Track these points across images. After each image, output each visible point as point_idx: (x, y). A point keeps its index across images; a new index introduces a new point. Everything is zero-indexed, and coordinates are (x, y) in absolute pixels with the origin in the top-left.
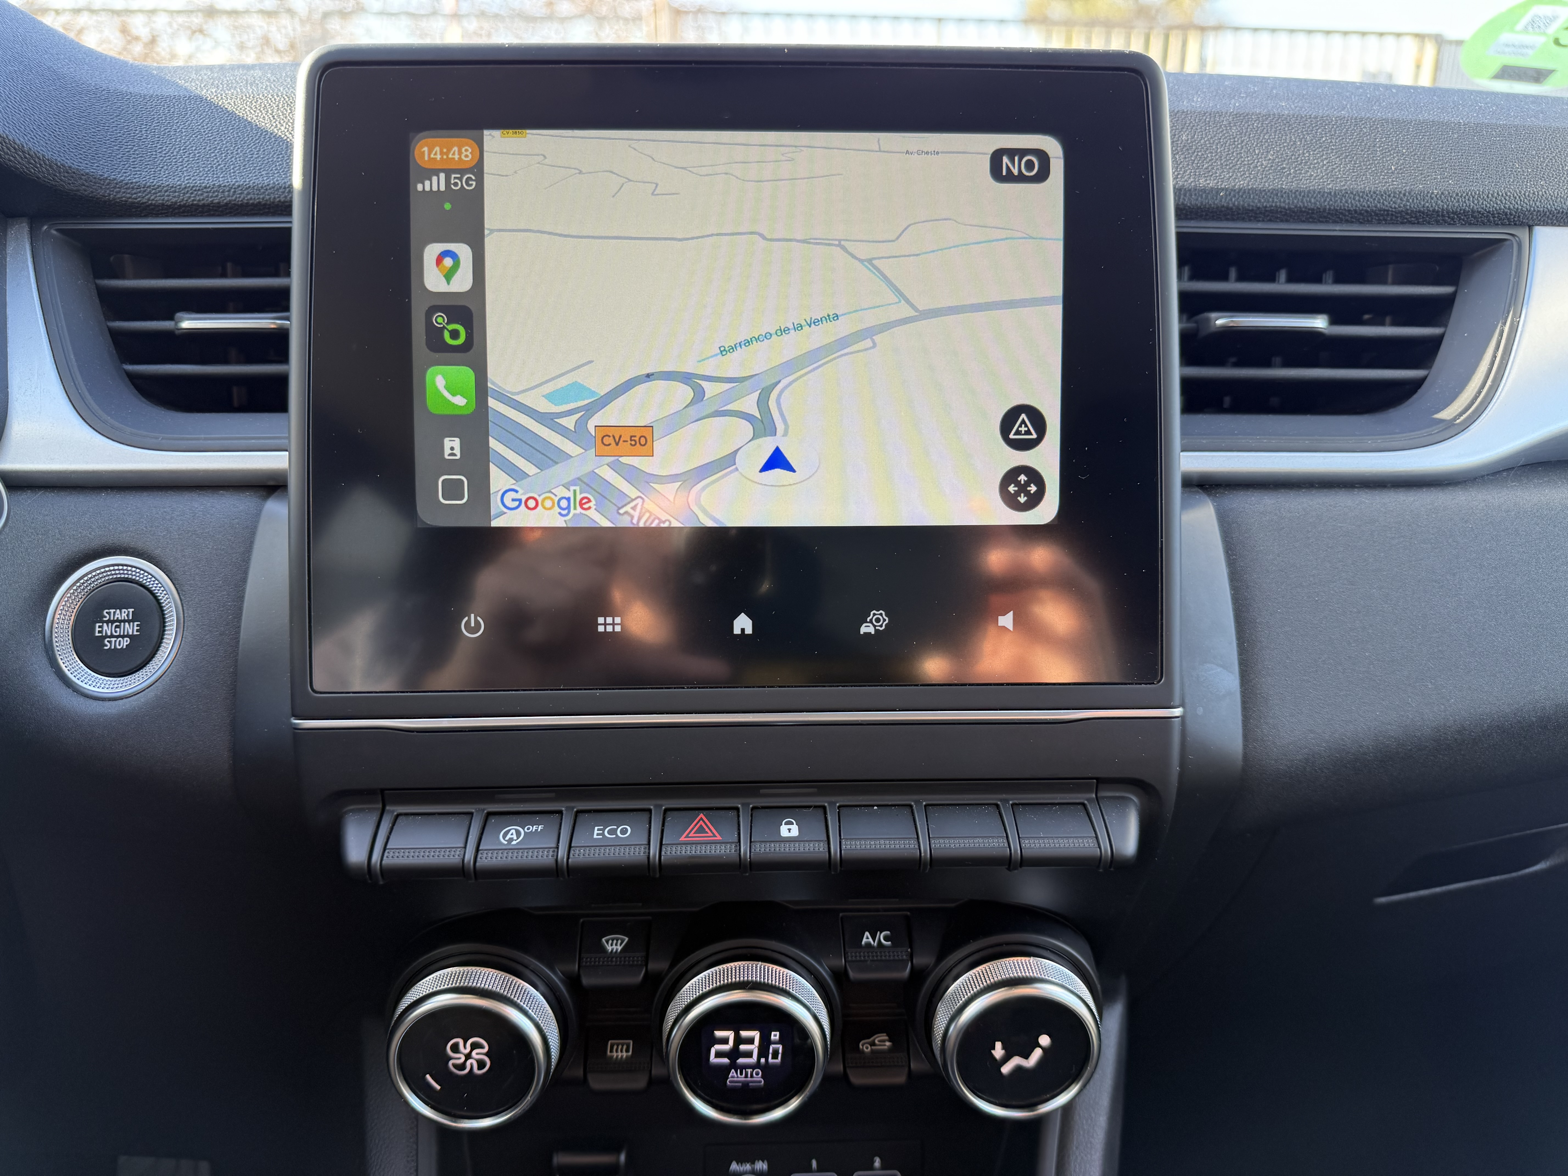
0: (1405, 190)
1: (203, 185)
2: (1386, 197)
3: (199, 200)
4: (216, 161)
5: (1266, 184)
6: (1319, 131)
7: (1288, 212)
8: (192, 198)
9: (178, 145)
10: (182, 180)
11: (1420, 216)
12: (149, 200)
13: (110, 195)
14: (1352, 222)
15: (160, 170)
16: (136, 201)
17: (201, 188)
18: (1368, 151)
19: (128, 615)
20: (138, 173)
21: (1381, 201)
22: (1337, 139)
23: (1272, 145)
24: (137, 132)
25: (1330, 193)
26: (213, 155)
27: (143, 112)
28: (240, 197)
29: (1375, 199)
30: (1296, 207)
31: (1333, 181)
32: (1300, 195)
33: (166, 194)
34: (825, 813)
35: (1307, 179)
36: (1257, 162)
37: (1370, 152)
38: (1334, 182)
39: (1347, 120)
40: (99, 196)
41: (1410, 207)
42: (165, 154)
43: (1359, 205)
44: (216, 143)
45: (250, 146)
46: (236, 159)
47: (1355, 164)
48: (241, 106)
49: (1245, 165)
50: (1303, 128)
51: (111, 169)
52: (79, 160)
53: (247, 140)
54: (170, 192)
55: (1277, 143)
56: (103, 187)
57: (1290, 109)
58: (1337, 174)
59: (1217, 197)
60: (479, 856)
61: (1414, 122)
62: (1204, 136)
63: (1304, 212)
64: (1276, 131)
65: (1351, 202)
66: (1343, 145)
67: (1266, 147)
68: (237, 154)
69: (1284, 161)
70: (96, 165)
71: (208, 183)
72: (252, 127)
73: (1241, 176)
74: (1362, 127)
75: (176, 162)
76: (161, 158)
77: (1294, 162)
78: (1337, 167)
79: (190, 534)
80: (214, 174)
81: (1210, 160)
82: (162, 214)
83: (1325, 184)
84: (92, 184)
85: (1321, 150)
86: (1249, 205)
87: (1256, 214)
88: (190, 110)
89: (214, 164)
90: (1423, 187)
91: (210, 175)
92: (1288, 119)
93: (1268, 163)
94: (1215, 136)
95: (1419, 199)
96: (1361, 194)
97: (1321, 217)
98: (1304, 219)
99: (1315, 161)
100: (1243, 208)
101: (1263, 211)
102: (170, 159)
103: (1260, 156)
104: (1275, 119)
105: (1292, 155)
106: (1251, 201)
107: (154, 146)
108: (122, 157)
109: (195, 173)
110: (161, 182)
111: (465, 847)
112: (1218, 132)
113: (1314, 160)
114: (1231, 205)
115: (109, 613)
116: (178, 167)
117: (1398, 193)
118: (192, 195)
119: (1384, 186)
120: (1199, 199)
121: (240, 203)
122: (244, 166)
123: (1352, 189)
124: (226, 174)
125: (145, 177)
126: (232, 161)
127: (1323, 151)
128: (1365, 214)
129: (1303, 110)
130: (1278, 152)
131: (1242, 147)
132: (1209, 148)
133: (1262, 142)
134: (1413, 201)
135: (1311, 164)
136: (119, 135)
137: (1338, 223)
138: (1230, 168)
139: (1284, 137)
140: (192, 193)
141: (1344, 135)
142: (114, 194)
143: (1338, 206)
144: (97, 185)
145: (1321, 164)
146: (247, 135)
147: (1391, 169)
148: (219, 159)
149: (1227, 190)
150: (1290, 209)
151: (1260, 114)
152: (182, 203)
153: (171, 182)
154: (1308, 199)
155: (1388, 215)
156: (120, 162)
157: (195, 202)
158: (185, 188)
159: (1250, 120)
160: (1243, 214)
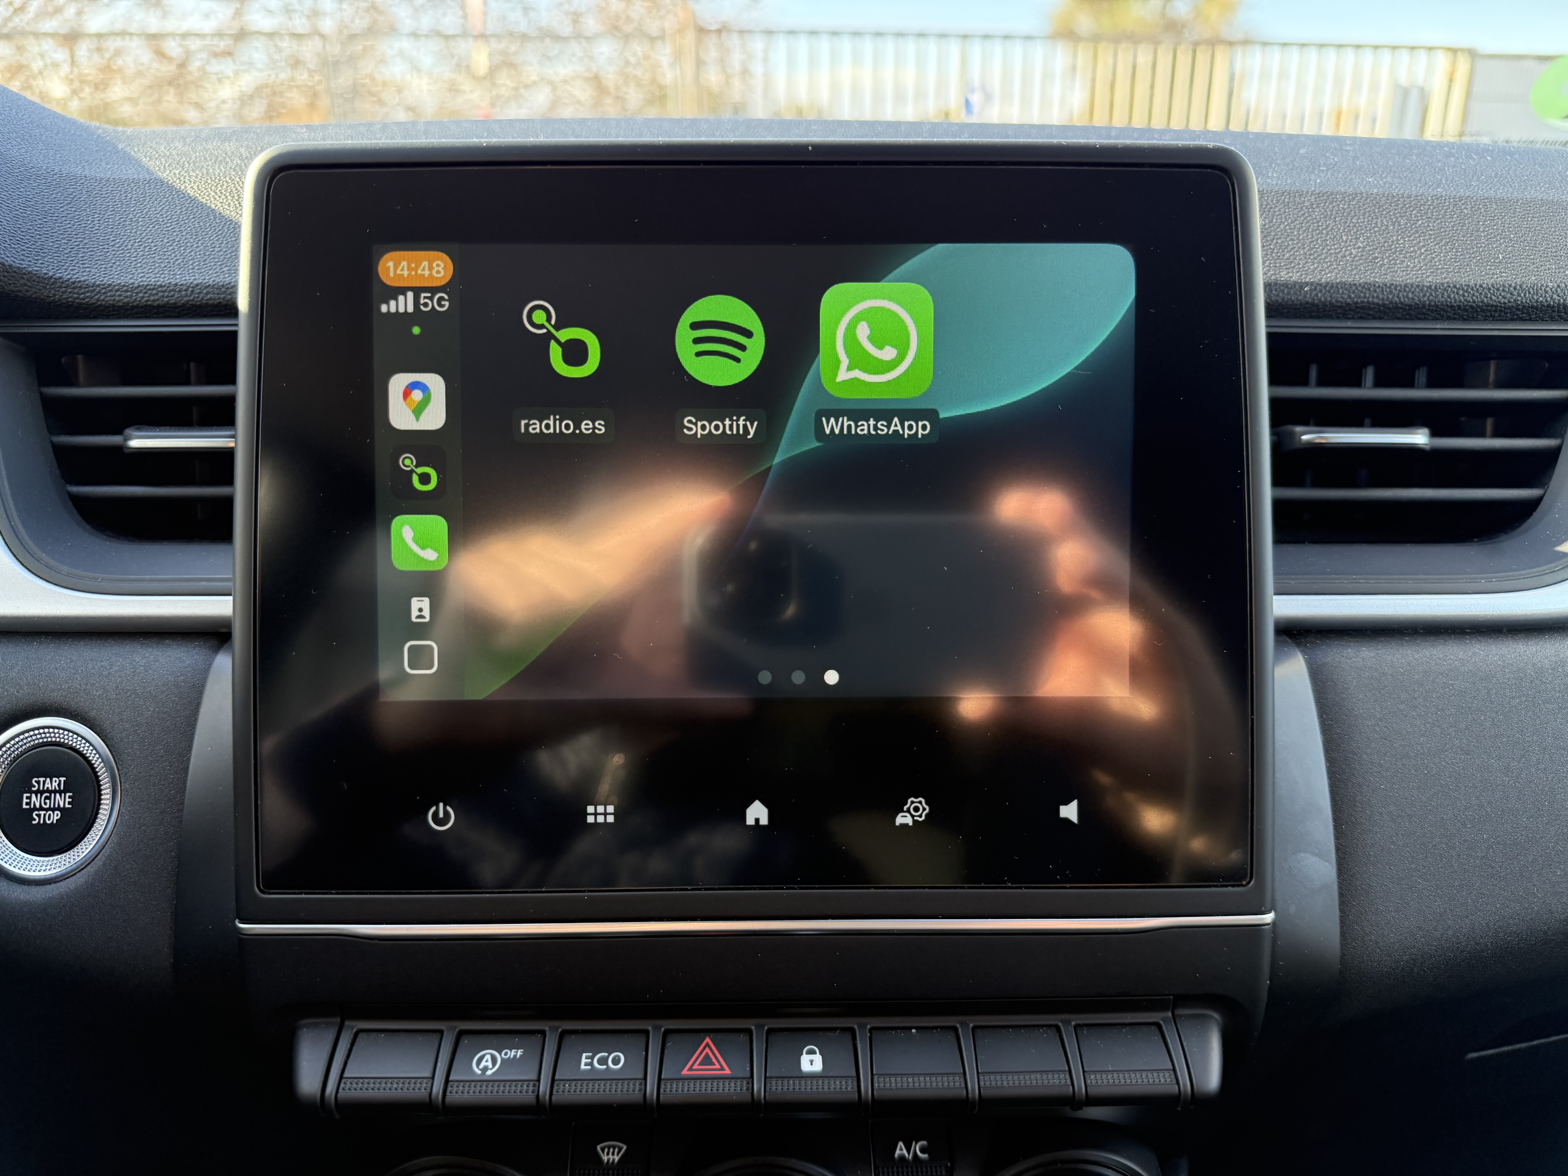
0: (1516, 283)
1: (159, 283)
2: (1494, 291)
3: (154, 301)
4: (173, 255)
5: (1357, 277)
6: (1414, 212)
7: (1382, 308)
8: (146, 299)
9: (133, 236)
10: (135, 278)
11: (1533, 311)
12: (98, 300)
13: (54, 295)
14: (1455, 319)
15: (111, 267)
16: (84, 301)
17: (156, 287)
18: (1471, 237)
19: (59, 785)
20: (87, 270)
21: (1489, 296)
22: (1434, 222)
23: (1361, 230)
24: (89, 222)
25: (1431, 286)
26: (171, 248)
27: (98, 198)
28: (198, 297)
29: (1481, 294)
30: (1391, 302)
31: (1433, 272)
32: (1396, 290)
33: (118, 293)
34: (854, 1039)
35: (1404, 271)
36: (1346, 251)
37: (1472, 238)
38: (1435, 274)
39: (1445, 199)
40: (42, 297)
41: (1522, 302)
42: (118, 247)
43: (1463, 300)
44: (175, 234)
45: (212, 238)
46: (196, 253)
47: (1457, 252)
48: (205, 191)
49: (1331, 254)
50: (1396, 209)
51: (58, 267)
52: (22, 257)
53: (209, 231)
54: (122, 292)
55: (1366, 227)
56: (48, 287)
57: (1378, 186)
58: (1437, 264)
59: (1300, 292)
60: (449, 1089)
61: (1521, 201)
62: (1283, 220)
63: (1401, 308)
64: (1364, 214)
65: (1454, 297)
66: (1442, 230)
67: (1354, 232)
68: (197, 247)
69: (1376, 249)
70: (40, 262)
71: (163, 281)
72: (215, 215)
73: (1328, 268)
74: (1462, 208)
75: (130, 256)
76: (114, 253)
77: (1388, 250)
78: (1437, 256)
79: (129, 693)
80: (170, 271)
81: (1292, 249)
82: (113, 315)
83: (1424, 276)
84: (36, 284)
85: (1417, 235)
86: (1337, 301)
87: (1345, 310)
88: (149, 196)
89: (172, 259)
90: (1536, 279)
91: (166, 272)
92: (1378, 199)
93: (1358, 252)
94: (1296, 220)
95: (1532, 293)
96: (1465, 288)
97: (1420, 314)
98: (1400, 316)
99: (1412, 249)
100: (1330, 304)
101: (1354, 308)
102: (123, 253)
103: (1348, 243)
104: (1363, 199)
105: (1385, 242)
106: (1339, 296)
107: (107, 238)
108: (70, 252)
109: (149, 269)
110: (112, 280)
111: (433, 1078)
112: (1299, 214)
113: (1410, 248)
114: (1316, 302)
115: (39, 782)
116: (131, 263)
117: (1507, 286)
118: (146, 295)
119: (1492, 278)
120: (1281, 294)
121: (199, 303)
122: (204, 261)
123: (1456, 282)
124: (184, 270)
125: (94, 275)
126: (191, 256)
127: (1419, 236)
128: (1470, 310)
129: (1394, 187)
130: (1368, 238)
131: (1328, 234)
132: (1290, 234)
133: (1349, 226)
134: (1525, 295)
135: (1407, 252)
136: (68, 226)
137: (1438, 319)
138: (1315, 259)
139: (1374, 221)
140: (146, 293)
141: (1443, 217)
142: (60, 294)
143: (1439, 302)
144: (41, 284)
145: (1418, 252)
146: (210, 225)
147: (1498, 257)
148: (177, 253)
149: (1312, 284)
150: (1384, 305)
151: (1346, 193)
152: (135, 304)
153: (122, 280)
154: (1405, 294)
155: (1495, 311)
156: (68, 257)
157: (149, 303)
158: (139, 286)
159: (1335, 200)
160: (1330, 311)
